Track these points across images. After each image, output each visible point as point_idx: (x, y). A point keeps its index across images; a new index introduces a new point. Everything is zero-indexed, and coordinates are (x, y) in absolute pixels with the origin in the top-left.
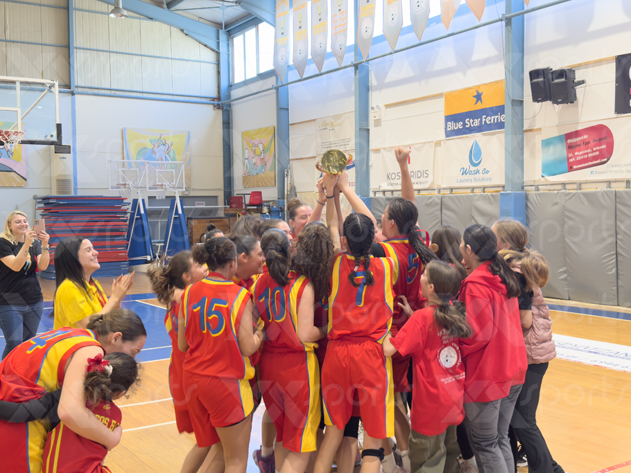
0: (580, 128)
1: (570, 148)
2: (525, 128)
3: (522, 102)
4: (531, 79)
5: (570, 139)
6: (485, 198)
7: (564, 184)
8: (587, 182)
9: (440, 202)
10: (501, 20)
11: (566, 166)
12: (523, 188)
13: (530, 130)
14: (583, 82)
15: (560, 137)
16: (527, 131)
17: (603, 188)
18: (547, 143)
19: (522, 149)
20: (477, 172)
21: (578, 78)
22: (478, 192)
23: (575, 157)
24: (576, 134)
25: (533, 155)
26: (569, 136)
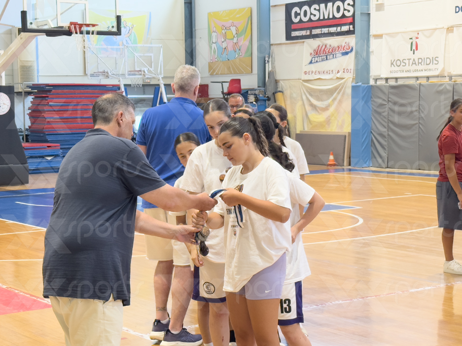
9: (451, 89)
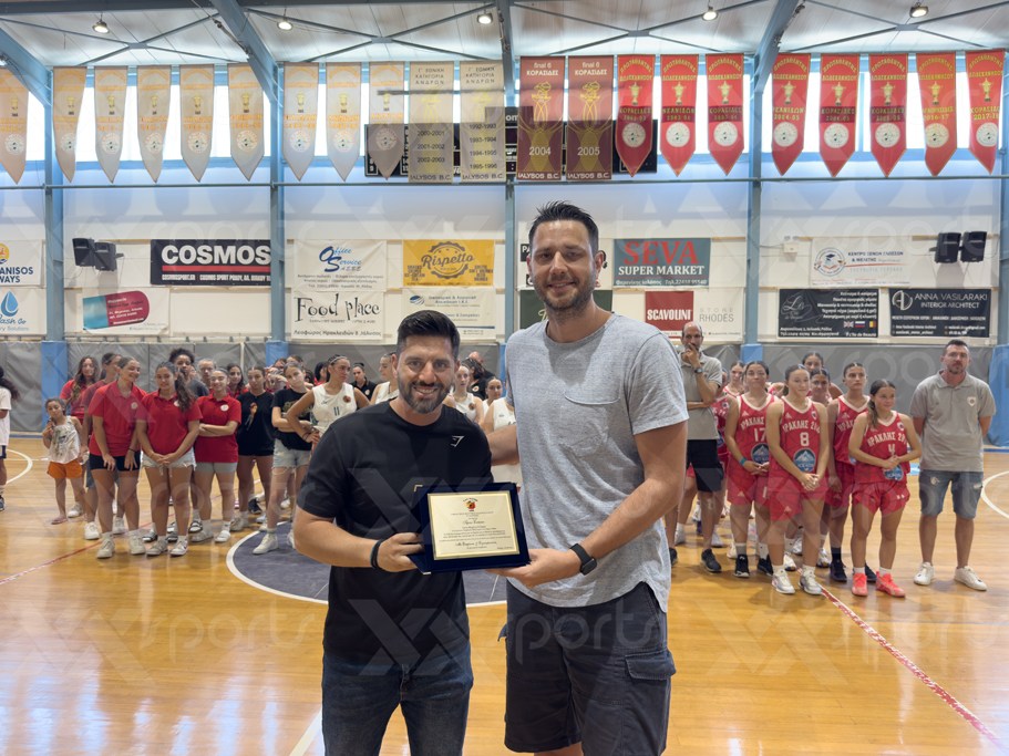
0: (119, 292)
1: (110, 307)
2: (66, 286)
3: (61, 263)
4: (75, 246)
5: (111, 301)
6: (22, 346)
7: (105, 337)
8: (126, 336)
10: (41, 188)
11: (106, 321)
12: (63, 338)
13: (71, 289)
14: (121, 255)
15: (101, 297)
16: (67, 289)
17: (138, 341)
18: (87, 301)
19: (63, 304)
20: (13, 321)
21: (118, 251)
22: (14, 340)
23: (116, 315)
24: (117, 296)
25: (74, 310)
26: (109, 297)
